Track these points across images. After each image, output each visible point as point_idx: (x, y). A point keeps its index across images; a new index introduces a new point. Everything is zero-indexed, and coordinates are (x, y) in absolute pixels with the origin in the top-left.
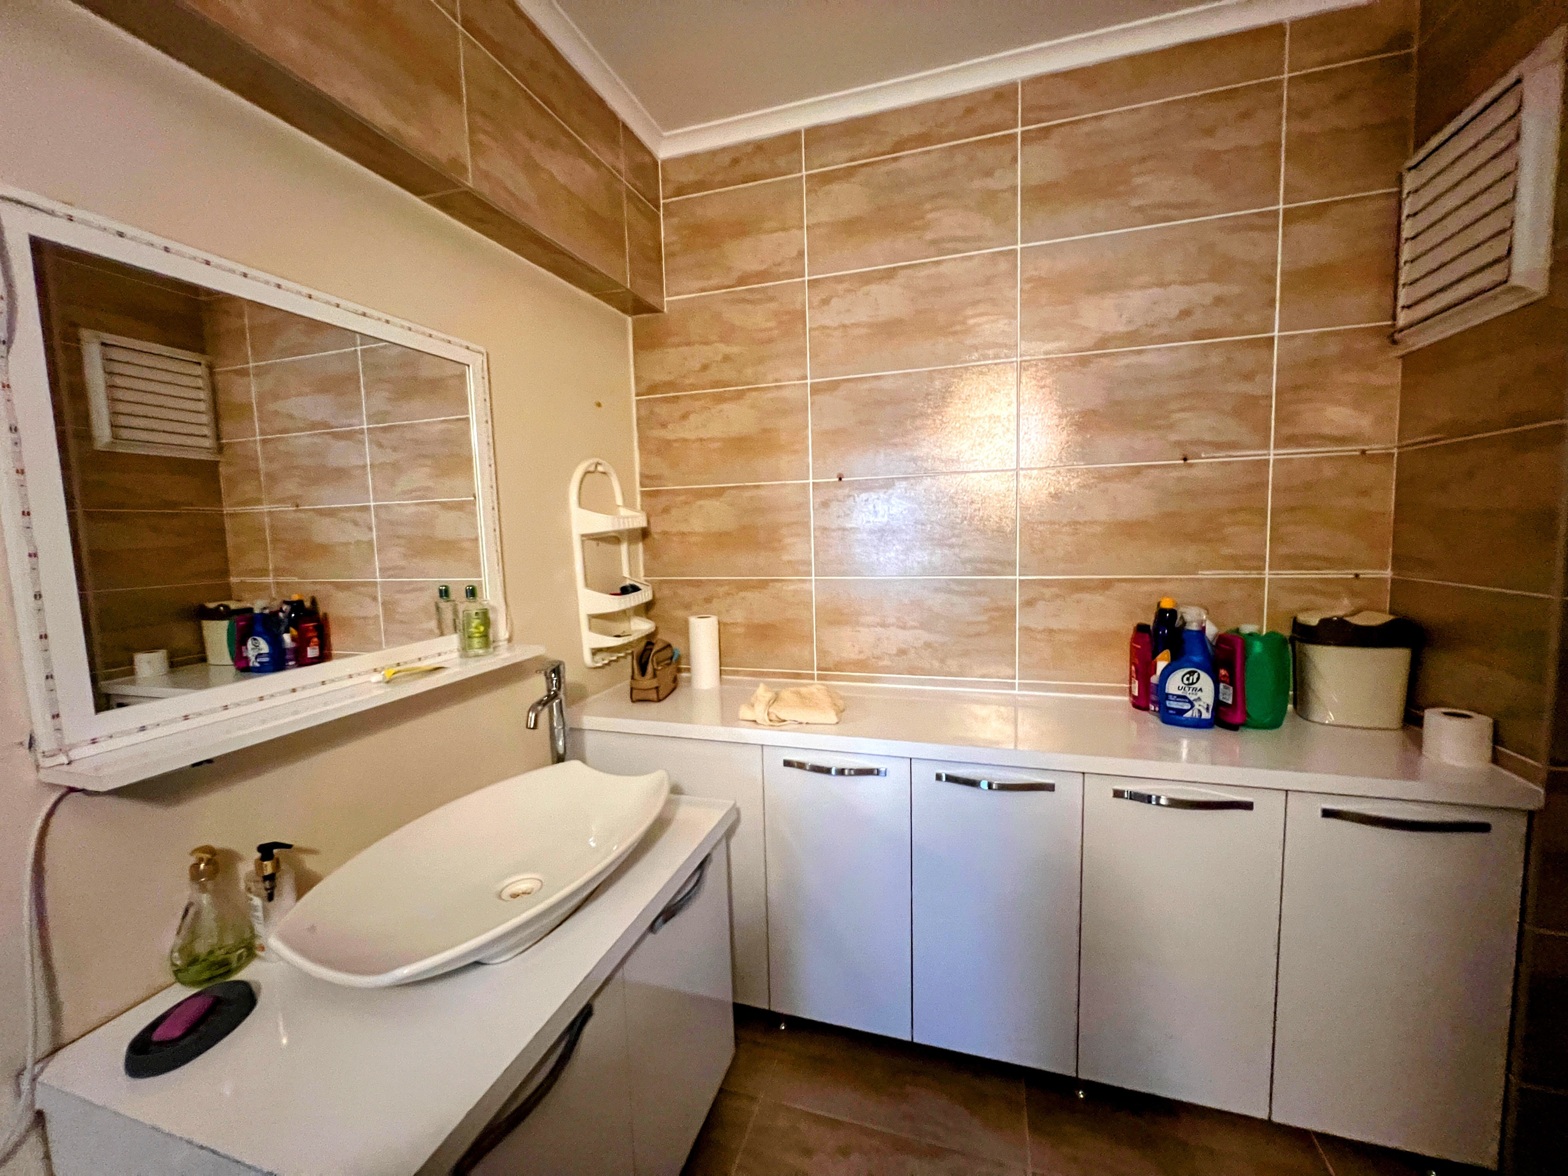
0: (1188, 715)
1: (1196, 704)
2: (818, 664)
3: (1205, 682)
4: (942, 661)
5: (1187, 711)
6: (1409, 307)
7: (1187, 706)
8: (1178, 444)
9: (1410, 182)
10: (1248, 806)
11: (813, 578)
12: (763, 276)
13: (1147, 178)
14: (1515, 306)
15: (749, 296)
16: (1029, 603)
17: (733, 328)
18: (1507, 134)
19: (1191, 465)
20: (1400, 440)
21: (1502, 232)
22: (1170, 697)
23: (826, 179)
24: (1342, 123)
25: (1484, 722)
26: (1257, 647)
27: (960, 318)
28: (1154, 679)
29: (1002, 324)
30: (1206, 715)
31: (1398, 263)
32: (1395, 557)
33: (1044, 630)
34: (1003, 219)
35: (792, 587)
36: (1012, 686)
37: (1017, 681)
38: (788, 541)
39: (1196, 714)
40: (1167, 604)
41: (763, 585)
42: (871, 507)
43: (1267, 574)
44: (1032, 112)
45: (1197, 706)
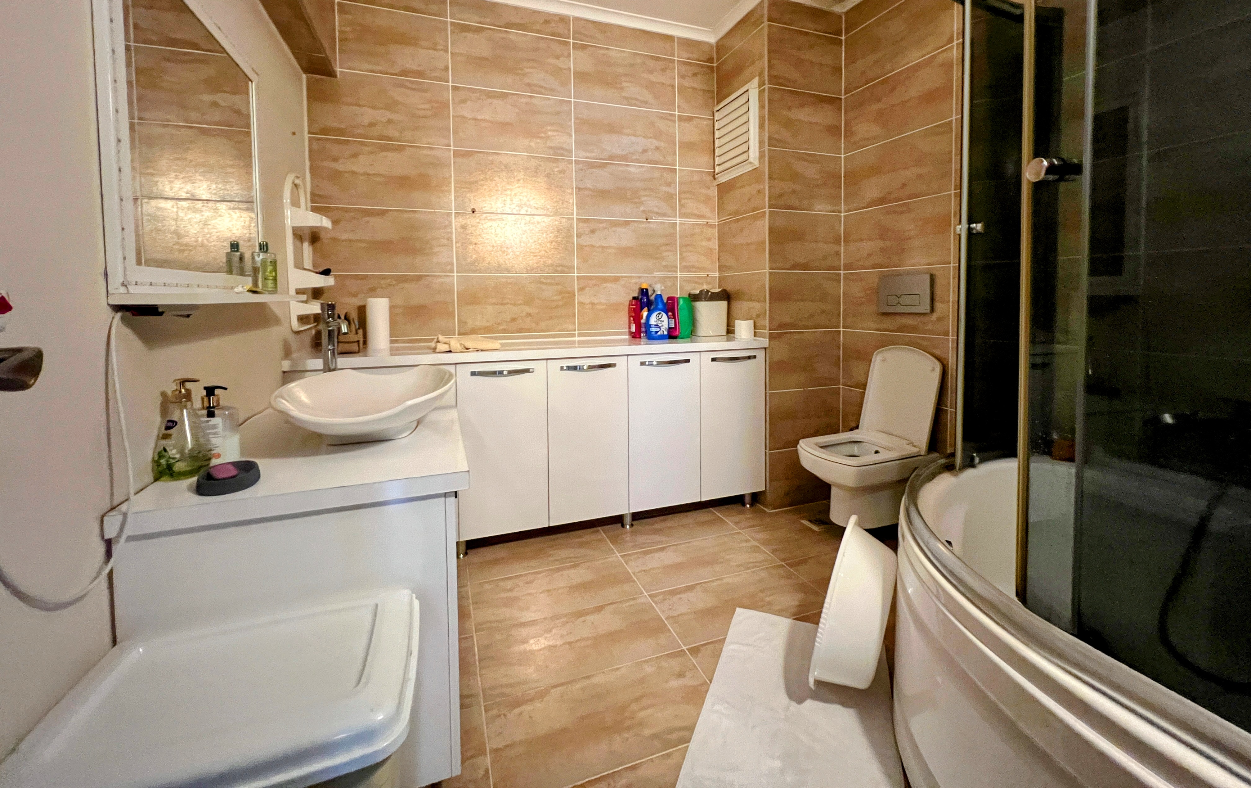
0: (659, 333)
1: (662, 328)
2: (459, 331)
3: (664, 317)
4: (537, 323)
5: (658, 332)
6: (719, 165)
7: (658, 330)
8: (644, 211)
9: (717, 116)
10: (688, 361)
11: (455, 274)
12: (420, 74)
13: (628, 84)
14: (751, 169)
15: (408, 84)
16: (581, 289)
17: (396, 103)
18: (744, 109)
19: (649, 222)
20: (719, 219)
21: (746, 142)
22: (652, 326)
23: (465, 29)
24: (695, 85)
25: (752, 322)
26: (681, 302)
27: (544, 130)
28: (643, 321)
29: (564, 138)
30: (666, 333)
31: (714, 147)
32: (719, 267)
33: (589, 303)
34: (565, 83)
35: (440, 280)
36: (574, 335)
37: (577, 332)
38: (436, 250)
39: (662, 333)
40: (644, 286)
41: (419, 278)
42: (493, 231)
43: (679, 274)
44: (577, 34)
45: (662, 329)
